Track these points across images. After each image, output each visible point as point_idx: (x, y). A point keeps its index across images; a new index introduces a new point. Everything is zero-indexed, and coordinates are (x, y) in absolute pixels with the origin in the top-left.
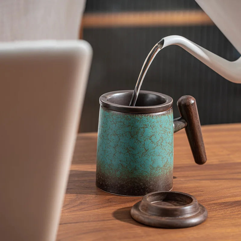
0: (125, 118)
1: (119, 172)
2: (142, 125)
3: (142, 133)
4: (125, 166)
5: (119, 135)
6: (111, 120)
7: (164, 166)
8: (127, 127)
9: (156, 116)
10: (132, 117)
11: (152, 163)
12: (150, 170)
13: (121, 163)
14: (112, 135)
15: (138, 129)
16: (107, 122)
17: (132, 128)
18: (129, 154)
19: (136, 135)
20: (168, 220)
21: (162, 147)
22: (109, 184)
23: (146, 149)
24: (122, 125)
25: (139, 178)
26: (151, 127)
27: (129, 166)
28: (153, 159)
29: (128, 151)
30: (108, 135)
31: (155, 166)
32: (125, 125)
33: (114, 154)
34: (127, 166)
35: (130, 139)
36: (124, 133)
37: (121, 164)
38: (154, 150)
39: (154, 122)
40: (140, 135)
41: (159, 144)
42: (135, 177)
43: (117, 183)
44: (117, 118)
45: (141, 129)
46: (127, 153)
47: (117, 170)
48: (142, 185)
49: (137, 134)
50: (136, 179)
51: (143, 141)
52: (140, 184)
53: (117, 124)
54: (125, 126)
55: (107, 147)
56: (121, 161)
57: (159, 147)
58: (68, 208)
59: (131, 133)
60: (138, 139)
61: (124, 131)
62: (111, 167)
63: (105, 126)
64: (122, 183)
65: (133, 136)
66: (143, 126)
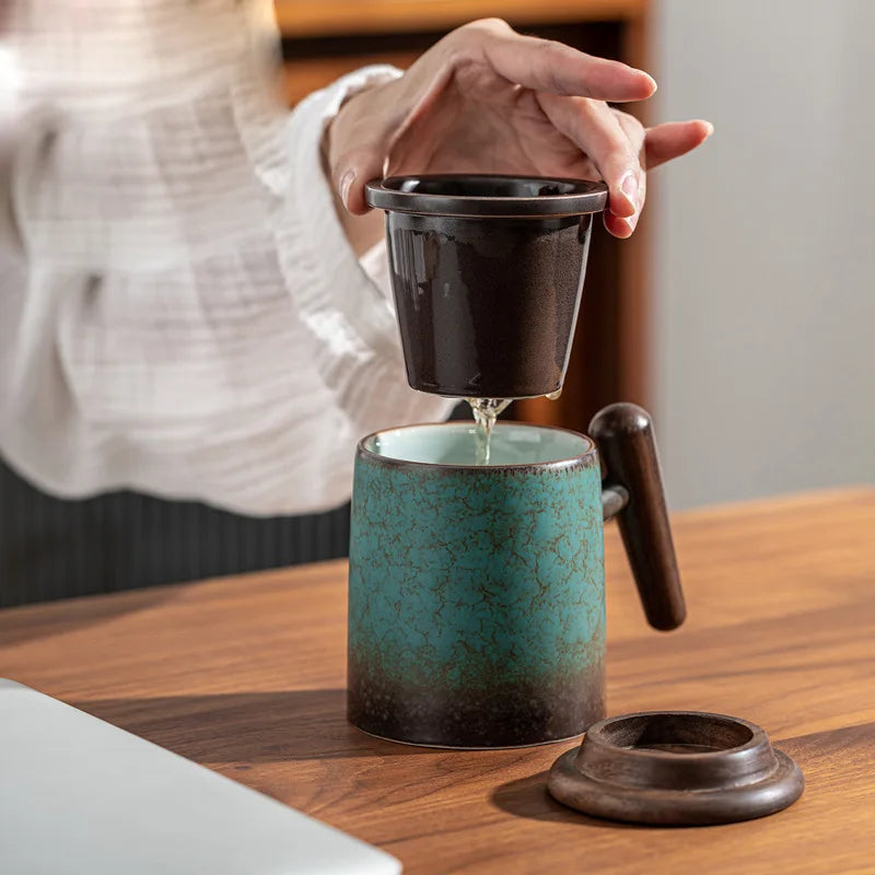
0: (469, 486)
1: (456, 669)
2: (526, 504)
3: (529, 532)
4: (478, 649)
5: (450, 547)
6: (419, 498)
7: (594, 638)
8: (479, 515)
9: (566, 470)
10: (494, 480)
11: (561, 628)
12: (557, 654)
13: (463, 639)
14: (423, 547)
15: (514, 520)
16: (401, 507)
17: (496, 517)
18: (488, 605)
19: (510, 541)
20: (704, 799)
21: (587, 575)
22: (421, 713)
23: (544, 585)
24: (460, 511)
25: (524, 683)
26: (553, 510)
27: (490, 648)
28: (564, 617)
29: (485, 596)
30: (409, 548)
31: (571, 638)
32: (471, 509)
33: (437, 613)
34: (483, 647)
35: (490, 554)
36: (471, 537)
37: (465, 644)
38: (566, 587)
39: (561, 492)
40: (522, 539)
41: (580, 564)
42: (512, 680)
43: (451, 710)
44: (442, 489)
45: (525, 518)
46: (484, 604)
47: (448, 664)
48: (536, 707)
49: (511, 536)
50: (517, 687)
51: (533, 556)
52: (528, 703)
53: (440, 510)
54: (470, 511)
55: (409, 590)
56: (462, 632)
57: (580, 575)
58: (332, 800)
59: (492, 534)
60: (519, 553)
61: (469, 530)
62: (425, 656)
63: (396, 522)
64: (469, 708)
65: (500, 545)
66: (530, 507)
